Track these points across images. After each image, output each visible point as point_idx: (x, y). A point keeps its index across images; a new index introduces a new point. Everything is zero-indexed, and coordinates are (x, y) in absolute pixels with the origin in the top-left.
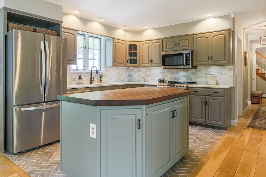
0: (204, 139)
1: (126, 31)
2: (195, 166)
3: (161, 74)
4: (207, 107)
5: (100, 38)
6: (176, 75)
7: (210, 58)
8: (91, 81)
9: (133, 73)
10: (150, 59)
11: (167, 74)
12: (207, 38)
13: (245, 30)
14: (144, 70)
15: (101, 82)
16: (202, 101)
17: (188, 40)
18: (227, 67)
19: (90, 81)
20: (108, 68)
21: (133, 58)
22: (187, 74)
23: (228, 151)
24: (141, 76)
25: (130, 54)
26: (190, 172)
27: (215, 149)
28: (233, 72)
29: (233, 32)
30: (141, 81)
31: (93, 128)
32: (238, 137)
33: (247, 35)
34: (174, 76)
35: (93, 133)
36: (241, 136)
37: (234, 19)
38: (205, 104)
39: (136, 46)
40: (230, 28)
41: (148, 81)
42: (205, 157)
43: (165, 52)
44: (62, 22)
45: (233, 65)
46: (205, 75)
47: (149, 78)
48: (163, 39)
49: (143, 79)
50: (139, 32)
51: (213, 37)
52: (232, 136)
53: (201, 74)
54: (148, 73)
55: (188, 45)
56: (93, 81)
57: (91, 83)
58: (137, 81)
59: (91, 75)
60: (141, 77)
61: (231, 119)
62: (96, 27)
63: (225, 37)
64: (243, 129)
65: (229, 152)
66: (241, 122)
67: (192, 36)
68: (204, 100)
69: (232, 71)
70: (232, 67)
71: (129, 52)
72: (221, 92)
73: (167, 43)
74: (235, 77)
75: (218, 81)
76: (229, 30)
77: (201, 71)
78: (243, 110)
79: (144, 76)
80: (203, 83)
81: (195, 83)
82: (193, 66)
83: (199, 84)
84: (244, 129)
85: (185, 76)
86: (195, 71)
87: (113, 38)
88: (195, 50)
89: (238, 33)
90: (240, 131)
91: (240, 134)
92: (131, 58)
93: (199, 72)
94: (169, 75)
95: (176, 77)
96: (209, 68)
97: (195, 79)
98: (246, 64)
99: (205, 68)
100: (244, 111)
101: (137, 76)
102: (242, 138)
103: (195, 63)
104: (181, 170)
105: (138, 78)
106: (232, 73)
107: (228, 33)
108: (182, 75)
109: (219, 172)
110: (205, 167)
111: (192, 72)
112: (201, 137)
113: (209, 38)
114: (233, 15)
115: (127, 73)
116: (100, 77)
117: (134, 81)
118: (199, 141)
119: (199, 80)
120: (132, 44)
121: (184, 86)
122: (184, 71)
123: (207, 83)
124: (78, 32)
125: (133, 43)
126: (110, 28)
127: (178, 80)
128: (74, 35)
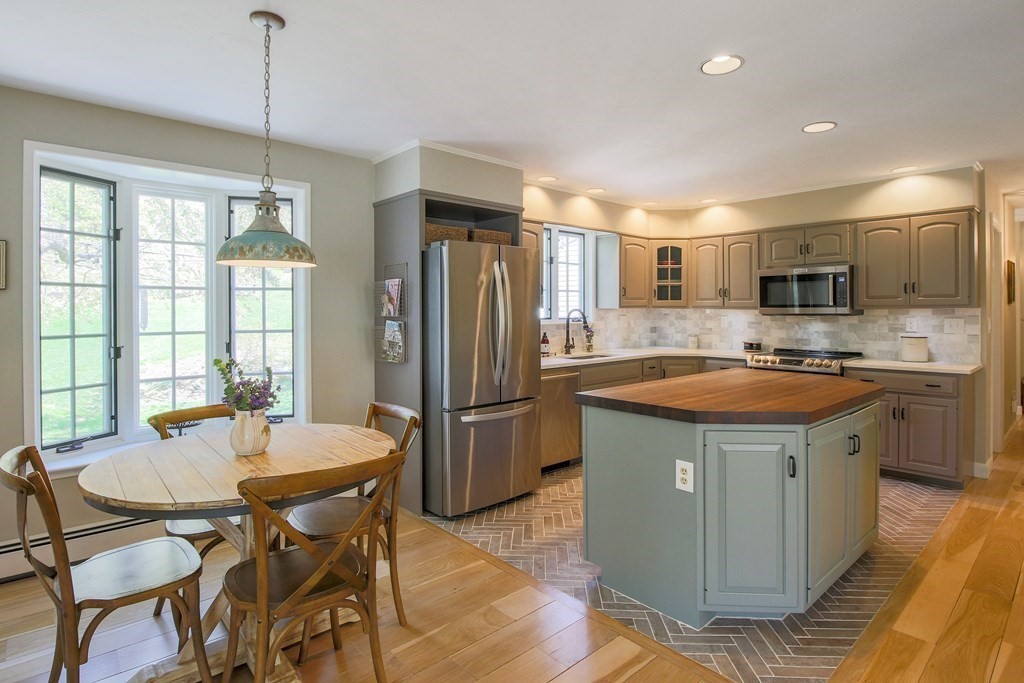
0: (903, 511)
1: (650, 212)
2: (901, 575)
3: (749, 327)
4: (903, 424)
5: (584, 235)
6: (797, 332)
7: (910, 288)
8: (568, 348)
9: (663, 324)
10: (720, 286)
11: (768, 327)
12: (899, 230)
13: (1007, 198)
14: (698, 315)
15: (589, 348)
16: (887, 406)
17: (840, 236)
18: (959, 311)
19: (566, 346)
20: (602, 313)
21: (669, 282)
22: (832, 329)
23: (981, 543)
24: (689, 333)
25: (662, 274)
26: (893, 587)
27: (944, 536)
28: (979, 326)
29: (981, 215)
30: (690, 345)
31: (684, 471)
32: (1002, 509)
33: (1012, 208)
34: (792, 333)
35: (684, 481)
36: (1011, 506)
37: (981, 176)
38: (897, 416)
39: (677, 253)
40: (971, 204)
41: (709, 346)
42: (921, 556)
43: (768, 267)
44: (523, 209)
45: (979, 306)
46: (891, 334)
47: (714, 339)
48: (759, 234)
49: (695, 339)
50: (687, 214)
51: (920, 228)
52: (984, 506)
53: (876, 331)
54: (710, 324)
55: (838, 251)
56: (573, 347)
57: (568, 352)
58: (678, 345)
59: (568, 332)
60: (690, 335)
61: (972, 460)
62: (583, 209)
63: (956, 230)
64: (1011, 488)
65: (985, 547)
66: (1000, 468)
67: (853, 226)
68: (893, 404)
69: (977, 323)
70: (978, 312)
71: (659, 269)
72: (948, 386)
73: (773, 245)
74: (986, 338)
75: (934, 351)
76: (970, 209)
77: (876, 322)
78: (1005, 433)
79: (698, 333)
80: (883, 355)
81: (859, 355)
82: (856, 307)
83: (868, 358)
84: (1016, 488)
85: (827, 335)
86: (860, 321)
87: (621, 235)
88: (861, 263)
89: (994, 215)
90: (1003, 494)
91: (1006, 502)
92: (663, 283)
93: (870, 326)
94: (776, 333)
95: (799, 336)
96: (903, 314)
97: (858, 343)
98: (1011, 299)
99: (890, 313)
100: (1007, 434)
101: (677, 332)
102: (1014, 514)
103: (862, 299)
104: (868, 581)
105: (678, 337)
106: (976, 329)
107: (967, 217)
108: (817, 332)
109: (968, 593)
110: (928, 579)
111: (850, 324)
112: (893, 506)
113: (905, 230)
114: (978, 167)
115: (648, 324)
116: (587, 336)
117: (668, 346)
118: (892, 516)
119: (869, 348)
120: (667, 247)
121: (830, 366)
122: (823, 321)
123: (897, 357)
124: (546, 225)
125: (669, 244)
126: (612, 208)
127: (803, 344)
128: (537, 235)
